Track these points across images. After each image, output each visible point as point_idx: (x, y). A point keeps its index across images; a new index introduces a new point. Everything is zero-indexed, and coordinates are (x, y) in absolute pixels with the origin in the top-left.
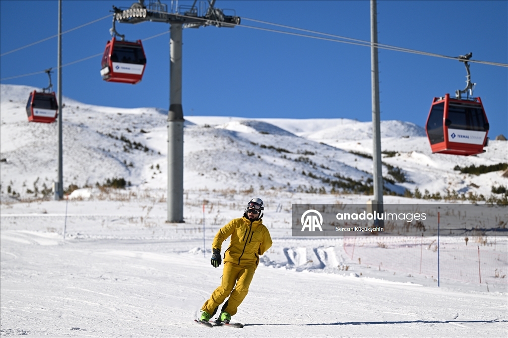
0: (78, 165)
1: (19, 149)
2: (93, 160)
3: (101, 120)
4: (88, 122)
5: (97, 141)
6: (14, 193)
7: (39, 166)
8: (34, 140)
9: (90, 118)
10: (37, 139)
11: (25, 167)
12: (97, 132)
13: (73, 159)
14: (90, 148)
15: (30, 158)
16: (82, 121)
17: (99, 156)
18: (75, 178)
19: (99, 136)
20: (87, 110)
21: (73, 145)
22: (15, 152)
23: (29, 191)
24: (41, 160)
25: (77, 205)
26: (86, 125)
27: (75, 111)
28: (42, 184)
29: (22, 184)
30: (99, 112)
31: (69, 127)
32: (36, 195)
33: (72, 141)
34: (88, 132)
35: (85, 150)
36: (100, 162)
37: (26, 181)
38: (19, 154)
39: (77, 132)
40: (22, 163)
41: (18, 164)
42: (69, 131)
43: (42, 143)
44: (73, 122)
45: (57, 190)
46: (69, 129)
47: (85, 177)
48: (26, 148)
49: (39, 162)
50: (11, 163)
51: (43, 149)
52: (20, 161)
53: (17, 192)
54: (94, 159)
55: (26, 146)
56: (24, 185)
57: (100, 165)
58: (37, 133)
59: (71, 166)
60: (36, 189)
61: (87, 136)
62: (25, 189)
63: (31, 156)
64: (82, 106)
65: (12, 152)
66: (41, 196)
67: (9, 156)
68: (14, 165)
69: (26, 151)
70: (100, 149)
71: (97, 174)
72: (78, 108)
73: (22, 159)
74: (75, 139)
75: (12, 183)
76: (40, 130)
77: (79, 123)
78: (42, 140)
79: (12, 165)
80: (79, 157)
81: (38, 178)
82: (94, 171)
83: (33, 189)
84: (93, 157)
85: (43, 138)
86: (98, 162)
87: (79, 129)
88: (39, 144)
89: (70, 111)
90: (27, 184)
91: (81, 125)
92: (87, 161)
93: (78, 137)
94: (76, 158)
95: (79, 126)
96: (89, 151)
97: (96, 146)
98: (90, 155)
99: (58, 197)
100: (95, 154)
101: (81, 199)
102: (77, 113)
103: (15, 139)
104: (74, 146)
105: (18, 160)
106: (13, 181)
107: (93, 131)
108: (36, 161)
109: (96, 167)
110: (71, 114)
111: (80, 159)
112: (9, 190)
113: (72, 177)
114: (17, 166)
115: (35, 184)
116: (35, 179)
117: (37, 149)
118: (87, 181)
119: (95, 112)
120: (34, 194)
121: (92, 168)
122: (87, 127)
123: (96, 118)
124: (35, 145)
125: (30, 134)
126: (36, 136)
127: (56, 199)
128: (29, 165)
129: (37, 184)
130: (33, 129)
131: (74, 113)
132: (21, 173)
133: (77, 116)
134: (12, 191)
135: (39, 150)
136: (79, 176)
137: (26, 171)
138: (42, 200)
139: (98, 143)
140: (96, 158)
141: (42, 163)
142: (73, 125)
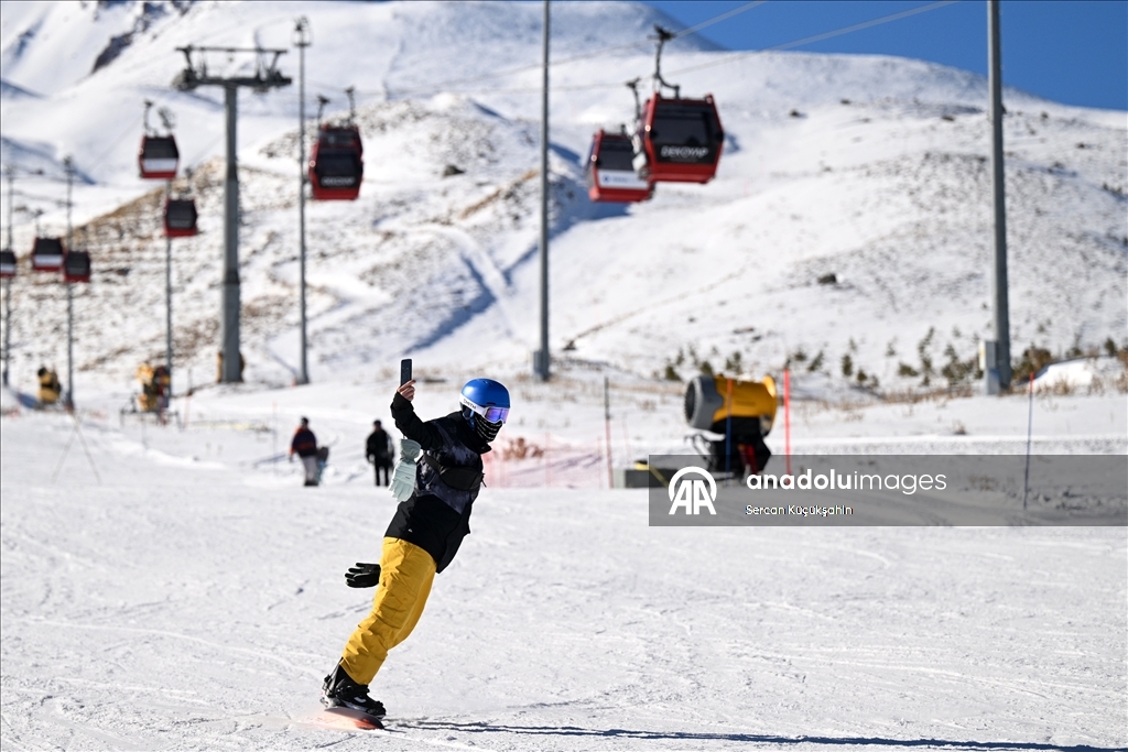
0: (1050, 287)
1: (872, 246)
2: (1093, 272)
3: (1113, 152)
4: (1075, 160)
5: (1106, 215)
6: (862, 376)
7: (934, 293)
8: (916, 216)
9: (1082, 146)
10: (925, 215)
11: (892, 299)
12: (1105, 188)
13: (1035, 270)
14: (1083, 237)
15: (906, 271)
16: (1059, 158)
17: (1112, 262)
18: (1041, 329)
19: (1111, 200)
20: (1072, 123)
21: (1031, 228)
22: (861, 253)
23: (906, 371)
24: (940, 275)
25: (1055, 408)
26: (1069, 169)
27: (1035, 126)
28: (943, 347)
29: (884, 349)
30: (1108, 129)
31: (1020, 174)
32: (926, 382)
33: (1030, 218)
34: (1077, 188)
35: (1070, 243)
36: (1116, 279)
37: (896, 339)
38: (872, 261)
39: (1045, 190)
40: (884, 287)
41: (870, 289)
42: (1019, 189)
43: (942, 224)
44: (1031, 159)
45: (993, 365)
46: (1019, 181)
47: (1072, 325)
48: (893, 242)
49: (934, 282)
50: (851, 287)
51: (945, 242)
52: (878, 280)
53: (868, 373)
54: (1098, 269)
55: (894, 234)
56: (891, 353)
57: (1115, 287)
58: (925, 196)
59: (1029, 293)
60: (927, 364)
61: (1076, 201)
62: (894, 363)
63: (908, 265)
64: (1057, 112)
65: (852, 254)
66: (944, 383)
67: (845, 266)
68: (861, 292)
69: (892, 250)
70: (1115, 239)
71: (1106, 316)
72: (1045, 116)
73: (883, 274)
74: (1039, 212)
75: (853, 346)
76: (935, 186)
77: (1048, 164)
78: (941, 217)
79: (852, 292)
80: (1053, 263)
81: (932, 331)
82: (1097, 306)
83: (916, 364)
84: (1094, 265)
85: (943, 211)
86: (1108, 280)
87: (1050, 180)
88: (931, 230)
89: (1022, 128)
90: (898, 348)
91: (1057, 169)
92: (1076, 275)
93: (1047, 205)
94: (1043, 267)
95: (1050, 171)
96: (1081, 247)
97: (1102, 231)
98: (1085, 258)
99: (997, 387)
100: (1099, 254)
101: (1065, 390)
102: (1042, 132)
103: (859, 214)
104: (1035, 233)
105: (871, 279)
106: (857, 341)
107: (1093, 186)
108: (924, 278)
109: (1103, 293)
110: (1026, 137)
111: (1054, 272)
112: (847, 369)
113: (1033, 326)
114: (868, 296)
115: (922, 349)
116: (923, 333)
117: (926, 243)
118: (1078, 337)
119: (1097, 127)
120: (920, 379)
121: (1092, 296)
122: (1074, 174)
123: (1100, 148)
124: (919, 232)
125: (905, 200)
126: (921, 206)
127: (991, 392)
128: (905, 293)
129: (929, 349)
130: (914, 184)
131: (1033, 133)
132: (881, 317)
133: (1043, 141)
134: (855, 369)
135: (932, 248)
136: (1054, 321)
137: (897, 310)
138: (947, 393)
139: (1109, 223)
140: (1104, 266)
141: (941, 286)
142: (1031, 170)
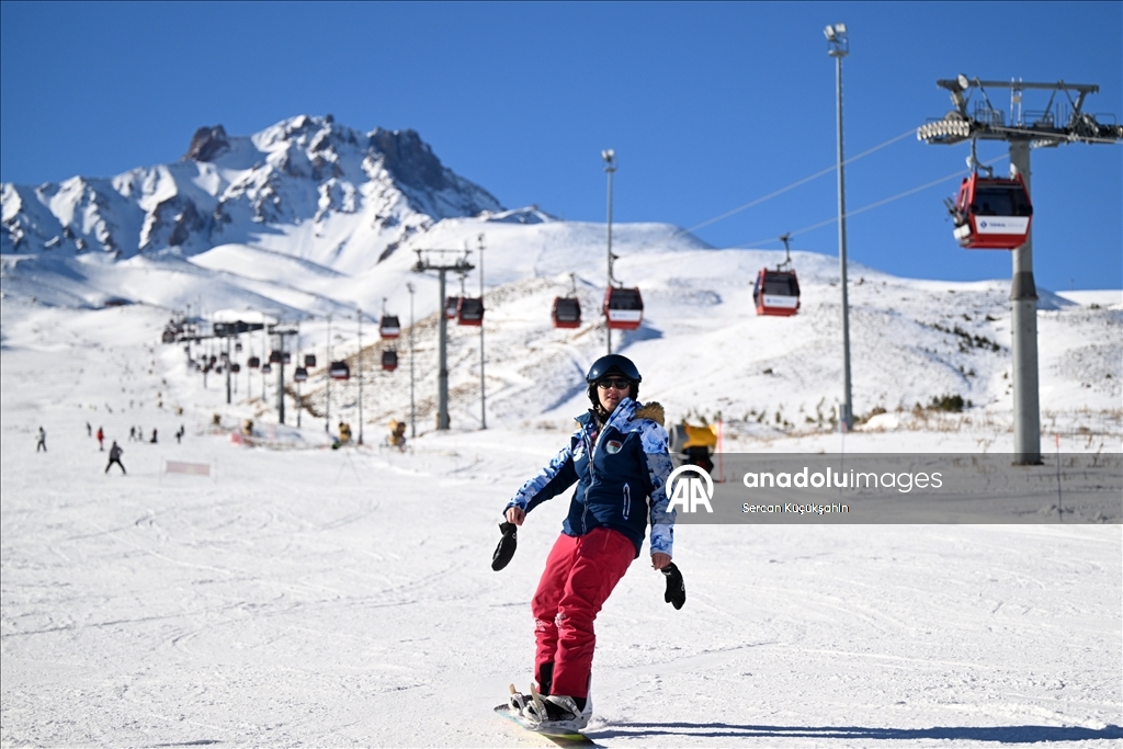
0: (887, 375)
1: (792, 353)
2: (910, 367)
3: (921, 302)
4: (900, 307)
5: (916, 336)
6: (786, 423)
7: (825, 378)
8: (815, 337)
9: (904, 299)
10: (820, 337)
11: (803, 382)
12: (916, 321)
13: (879, 366)
14: (904, 348)
15: (810, 367)
16: (892, 306)
17: (919, 361)
18: (882, 397)
19: (919, 328)
20: (899, 287)
21: (877, 343)
22: (785, 357)
23: (809, 420)
24: (828, 369)
25: (874, 440)
26: (897, 311)
27: (880, 288)
28: (829, 407)
29: (798, 408)
30: (919, 290)
31: (871, 315)
32: (820, 426)
33: (876, 338)
34: (901, 321)
35: (897, 351)
36: (922, 370)
37: (804, 403)
38: (792, 362)
39: (884, 322)
40: (798, 376)
41: (791, 376)
42: (870, 322)
43: (829, 341)
44: (877, 306)
45: (843, 416)
46: (870, 318)
47: (898, 395)
48: (803, 351)
49: (824, 373)
50: (780, 375)
51: (830, 351)
52: (795, 372)
53: (789, 421)
54: (912, 365)
55: (804, 347)
56: (802, 411)
57: (921, 375)
58: (820, 326)
59: (875, 378)
60: (821, 416)
61: (900, 328)
62: (803, 416)
63: (811, 364)
64: (892, 281)
65: (781, 358)
66: (828, 426)
67: (777, 365)
68: (785, 378)
69: (803, 355)
70: (921, 349)
71: (916, 390)
72: (884, 284)
73: (798, 368)
74: (881, 335)
75: (781, 407)
76: (825, 321)
77: (886, 309)
78: (829, 338)
79: (781, 379)
80: (888, 362)
81: (823, 399)
82: (912, 385)
83: (815, 416)
84: (910, 363)
85: (830, 334)
86: (918, 371)
87: (887, 318)
88: (823, 344)
89: (873, 290)
90: (805, 408)
91: (890, 312)
92: (901, 368)
93: (886, 331)
94: (883, 364)
95: (887, 313)
96: (903, 353)
97: (914, 344)
98: (905, 358)
99: (846, 429)
100: (913, 357)
101: (882, 430)
102: (883, 291)
103: (784, 336)
104: (879, 346)
105: (791, 371)
106: (784, 404)
107: (909, 321)
108: (820, 371)
109: (915, 378)
110: (875, 295)
111: (889, 367)
112: (778, 419)
113: (878, 395)
114: (789, 380)
115: (818, 408)
116: (818, 400)
117: (820, 352)
118: (901, 401)
119: (912, 289)
120: (816, 425)
121: (909, 379)
122: (900, 314)
123: (914, 300)
124: (817, 345)
125: (809, 329)
126: (818, 332)
127: (843, 432)
128: (809, 378)
129: (822, 409)
130: (814, 320)
131: (878, 292)
132: (796, 391)
133: (884, 296)
134: (782, 419)
135: (824, 354)
136: (889, 393)
137: (804, 388)
138: (828, 432)
139: (918, 340)
140: (915, 363)
141: (828, 374)
142: (876, 312)
